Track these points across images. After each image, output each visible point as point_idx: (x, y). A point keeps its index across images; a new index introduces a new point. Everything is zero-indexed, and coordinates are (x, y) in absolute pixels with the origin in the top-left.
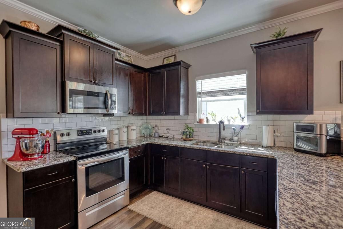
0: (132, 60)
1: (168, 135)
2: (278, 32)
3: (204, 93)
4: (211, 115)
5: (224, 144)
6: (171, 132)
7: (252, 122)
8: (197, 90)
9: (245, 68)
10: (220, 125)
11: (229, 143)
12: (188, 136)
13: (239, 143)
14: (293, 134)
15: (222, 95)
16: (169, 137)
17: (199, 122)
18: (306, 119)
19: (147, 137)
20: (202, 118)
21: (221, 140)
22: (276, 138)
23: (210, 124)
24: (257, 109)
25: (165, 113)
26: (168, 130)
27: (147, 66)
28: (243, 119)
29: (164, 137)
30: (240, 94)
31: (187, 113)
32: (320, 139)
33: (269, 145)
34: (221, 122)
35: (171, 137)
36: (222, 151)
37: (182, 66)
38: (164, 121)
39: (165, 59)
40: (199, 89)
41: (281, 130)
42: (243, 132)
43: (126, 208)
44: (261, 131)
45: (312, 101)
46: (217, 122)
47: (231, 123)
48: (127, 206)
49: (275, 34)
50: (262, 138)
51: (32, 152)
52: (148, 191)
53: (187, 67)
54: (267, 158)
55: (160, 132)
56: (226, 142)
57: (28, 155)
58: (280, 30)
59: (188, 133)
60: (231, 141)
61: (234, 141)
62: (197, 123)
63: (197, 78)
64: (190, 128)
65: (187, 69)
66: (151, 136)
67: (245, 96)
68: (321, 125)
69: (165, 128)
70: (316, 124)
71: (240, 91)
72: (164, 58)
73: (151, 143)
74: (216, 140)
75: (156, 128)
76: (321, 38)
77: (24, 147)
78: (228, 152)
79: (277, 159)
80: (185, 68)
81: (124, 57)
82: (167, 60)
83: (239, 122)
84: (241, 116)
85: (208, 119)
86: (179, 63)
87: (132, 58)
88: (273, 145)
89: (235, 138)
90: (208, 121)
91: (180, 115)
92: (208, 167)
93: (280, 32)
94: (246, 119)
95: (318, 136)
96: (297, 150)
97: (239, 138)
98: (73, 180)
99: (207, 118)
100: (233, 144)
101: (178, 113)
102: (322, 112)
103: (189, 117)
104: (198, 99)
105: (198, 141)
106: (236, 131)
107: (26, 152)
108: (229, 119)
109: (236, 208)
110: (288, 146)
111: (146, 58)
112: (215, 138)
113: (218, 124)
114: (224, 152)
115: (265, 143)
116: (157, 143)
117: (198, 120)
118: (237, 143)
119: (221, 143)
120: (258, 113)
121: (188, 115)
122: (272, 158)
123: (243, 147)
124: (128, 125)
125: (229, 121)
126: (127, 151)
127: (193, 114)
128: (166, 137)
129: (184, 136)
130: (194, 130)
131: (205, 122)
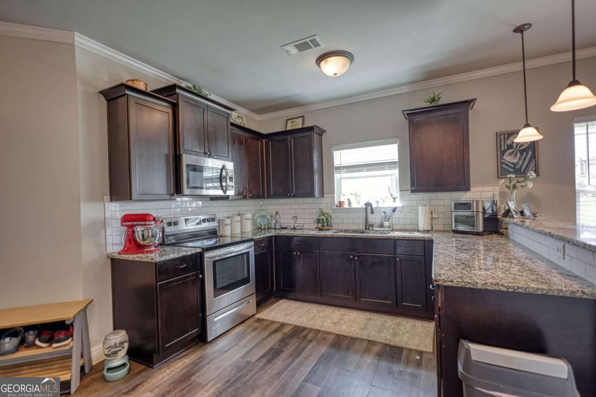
0: (245, 123)
1: (296, 225)
2: (432, 97)
3: (344, 167)
4: (355, 196)
5: (372, 230)
6: (299, 221)
7: (405, 203)
8: (335, 164)
9: (396, 137)
10: (366, 208)
11: (379, 231)
12: (326, 225)
13: (391, 229)
14: (452, 213)
15: (368, 170)
16: (298, 228)
17: (338, 205)
18: (464, 197)
19: (265, 229)
20: (341, 200)
21: (369, 228)
22: (433, 221)
23: (353, 207)
24: (412, 186)
25: (292, 194)
26: (295, 218)
27: (264, 131)
28: (394, 199)
29: (289, 228)
30: (390, 168)
31: (322, 194)
32: (477, 217)
33: (426, 228)
34: (368, 204)
35: (300, 228)
37: (316, 133)
38: (289, 207)
39: (289, 122)
40: (337, 162)
41: (438, 211)
42: (396, 215)
43: (253, 318)
44: (417, 214)
45: (469, 176)
46: (362, 205)
47: (380, 205)
48: (253, 315)
49: (429, 98)
50: (418, 222)
51: (150, 243)
52: (275, 300)
53: (321, 132)
54: (424, 241)
55: (282, 221)
56: (375, 229)
57: (144, 246)
58: (435, 95)
59: (325, 221)
60: (381, 227)
61: (385, 227)
62: (336, 207)
63: (334, 147)
64: (327, 214)
65: (321, 135)
66: (270, 228)
67: (396, 172)
68: (477, 202)
69: (290, 216)
70: (473, 201)
71: (390, 165)
72: (287, 120)
73: (277, 234)
74: (362, 227)
75: (277, 216)
76: (477, 106)
77: (141, 237)
79: (434, 240)
80: (318, 134)
81: (236, 118)
82: (291, 122)
83: (389, 204)
84: (392, 196)
85: (351, 201)
86: (311, 129)
87: (244, 120)
88: (430, 229)
89: (386, 224)
90: (350, 203)
91: (314, 197)
92: (356, 258)
93: (434, 97)
94: (398, 200)
95: (475, 213)
96: (456, 232)
97: (391, 223)
98: (201, 276)
99: (349, 200)
100: (383, 231)
101: (311, 194)
102: (480, 189)
103: (324, 199)
104: (337, 176)
106: (387, 215)
107: (142, 243)
108: (377, 200)
109: (390, 302)
110: (446, 229)
111: (259, 118)
112: (360, 225)
113: (364, 207)
115: (421, 227)
116: (286, 235)
117: (336, 203)
118: (388, 229)
119: (368, 231)
120: (412, 191)
121: (323, 196)
122: (429, 240)
123: (396, 233)
124: (239, 213)
125: (378, 202)
126: (252, 243)
127: (330, 195)
128: (293, 227)
129: (320, 225)
130: (332, 217)
131: (346, 206)
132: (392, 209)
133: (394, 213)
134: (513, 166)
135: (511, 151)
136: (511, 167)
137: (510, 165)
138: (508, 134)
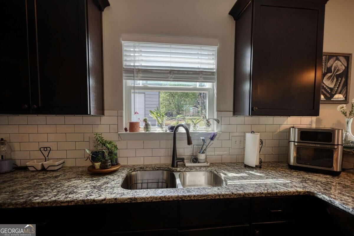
1: (46, 164)
3: (139, 71)
5: (184, 169)
6: (54, 155)
11: (194, 167)
13: (209, 164)
16: (48, 169)
17: (128, 128)
21: (177, 162)
23: (151, 132)
25: (35, 106)
26: (46, 149)
29: (31, 169)
30: (206, 80)
31: (101, 110)
35: (56, 168)
36: (218, 197)
44: (236, 141)
46: (166, 129)
56: (186, 164)
59: (107, 155)
60: (195, 162)
61: (200, 161)
62: (124, 132)
64: (110, 143)
68: (339, 132)
70: (334, 130)
71: (205, 75)
75: (4, 148)
78: (230, 196)
85: (149, 122)
89: (202, 157)
90: (147, 126)
91: (87, 114)
95: (336, 146)
97: (208, 155)
99: (145, 120)
103: (104, 118)
105: (131, 170)
113: (170, 131)
114: (222, 197)
117: (125, 124)
118: (205, 164)
119: (178, 169)
121: (103, 114)
122: (307, 195)
127: (115, 113)
128: (39, 168)
129: (98, 165)
130: (118, 147)
131: (142, 130)
132: (209, 136)
133: (212, 142)
134: (330, 91)
135: (329, 74)
136: (328, 92)
137: (328, 90)
138: (329, 56)
